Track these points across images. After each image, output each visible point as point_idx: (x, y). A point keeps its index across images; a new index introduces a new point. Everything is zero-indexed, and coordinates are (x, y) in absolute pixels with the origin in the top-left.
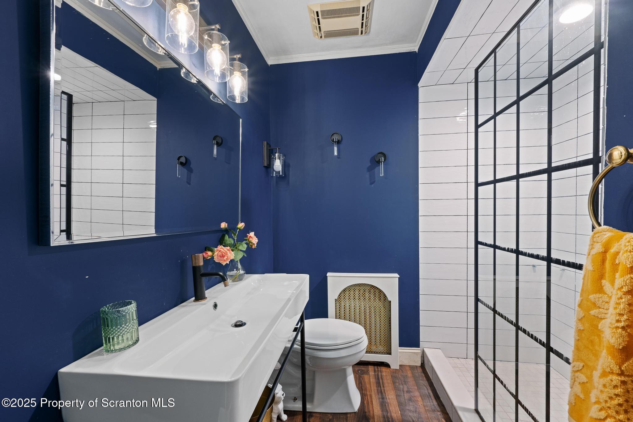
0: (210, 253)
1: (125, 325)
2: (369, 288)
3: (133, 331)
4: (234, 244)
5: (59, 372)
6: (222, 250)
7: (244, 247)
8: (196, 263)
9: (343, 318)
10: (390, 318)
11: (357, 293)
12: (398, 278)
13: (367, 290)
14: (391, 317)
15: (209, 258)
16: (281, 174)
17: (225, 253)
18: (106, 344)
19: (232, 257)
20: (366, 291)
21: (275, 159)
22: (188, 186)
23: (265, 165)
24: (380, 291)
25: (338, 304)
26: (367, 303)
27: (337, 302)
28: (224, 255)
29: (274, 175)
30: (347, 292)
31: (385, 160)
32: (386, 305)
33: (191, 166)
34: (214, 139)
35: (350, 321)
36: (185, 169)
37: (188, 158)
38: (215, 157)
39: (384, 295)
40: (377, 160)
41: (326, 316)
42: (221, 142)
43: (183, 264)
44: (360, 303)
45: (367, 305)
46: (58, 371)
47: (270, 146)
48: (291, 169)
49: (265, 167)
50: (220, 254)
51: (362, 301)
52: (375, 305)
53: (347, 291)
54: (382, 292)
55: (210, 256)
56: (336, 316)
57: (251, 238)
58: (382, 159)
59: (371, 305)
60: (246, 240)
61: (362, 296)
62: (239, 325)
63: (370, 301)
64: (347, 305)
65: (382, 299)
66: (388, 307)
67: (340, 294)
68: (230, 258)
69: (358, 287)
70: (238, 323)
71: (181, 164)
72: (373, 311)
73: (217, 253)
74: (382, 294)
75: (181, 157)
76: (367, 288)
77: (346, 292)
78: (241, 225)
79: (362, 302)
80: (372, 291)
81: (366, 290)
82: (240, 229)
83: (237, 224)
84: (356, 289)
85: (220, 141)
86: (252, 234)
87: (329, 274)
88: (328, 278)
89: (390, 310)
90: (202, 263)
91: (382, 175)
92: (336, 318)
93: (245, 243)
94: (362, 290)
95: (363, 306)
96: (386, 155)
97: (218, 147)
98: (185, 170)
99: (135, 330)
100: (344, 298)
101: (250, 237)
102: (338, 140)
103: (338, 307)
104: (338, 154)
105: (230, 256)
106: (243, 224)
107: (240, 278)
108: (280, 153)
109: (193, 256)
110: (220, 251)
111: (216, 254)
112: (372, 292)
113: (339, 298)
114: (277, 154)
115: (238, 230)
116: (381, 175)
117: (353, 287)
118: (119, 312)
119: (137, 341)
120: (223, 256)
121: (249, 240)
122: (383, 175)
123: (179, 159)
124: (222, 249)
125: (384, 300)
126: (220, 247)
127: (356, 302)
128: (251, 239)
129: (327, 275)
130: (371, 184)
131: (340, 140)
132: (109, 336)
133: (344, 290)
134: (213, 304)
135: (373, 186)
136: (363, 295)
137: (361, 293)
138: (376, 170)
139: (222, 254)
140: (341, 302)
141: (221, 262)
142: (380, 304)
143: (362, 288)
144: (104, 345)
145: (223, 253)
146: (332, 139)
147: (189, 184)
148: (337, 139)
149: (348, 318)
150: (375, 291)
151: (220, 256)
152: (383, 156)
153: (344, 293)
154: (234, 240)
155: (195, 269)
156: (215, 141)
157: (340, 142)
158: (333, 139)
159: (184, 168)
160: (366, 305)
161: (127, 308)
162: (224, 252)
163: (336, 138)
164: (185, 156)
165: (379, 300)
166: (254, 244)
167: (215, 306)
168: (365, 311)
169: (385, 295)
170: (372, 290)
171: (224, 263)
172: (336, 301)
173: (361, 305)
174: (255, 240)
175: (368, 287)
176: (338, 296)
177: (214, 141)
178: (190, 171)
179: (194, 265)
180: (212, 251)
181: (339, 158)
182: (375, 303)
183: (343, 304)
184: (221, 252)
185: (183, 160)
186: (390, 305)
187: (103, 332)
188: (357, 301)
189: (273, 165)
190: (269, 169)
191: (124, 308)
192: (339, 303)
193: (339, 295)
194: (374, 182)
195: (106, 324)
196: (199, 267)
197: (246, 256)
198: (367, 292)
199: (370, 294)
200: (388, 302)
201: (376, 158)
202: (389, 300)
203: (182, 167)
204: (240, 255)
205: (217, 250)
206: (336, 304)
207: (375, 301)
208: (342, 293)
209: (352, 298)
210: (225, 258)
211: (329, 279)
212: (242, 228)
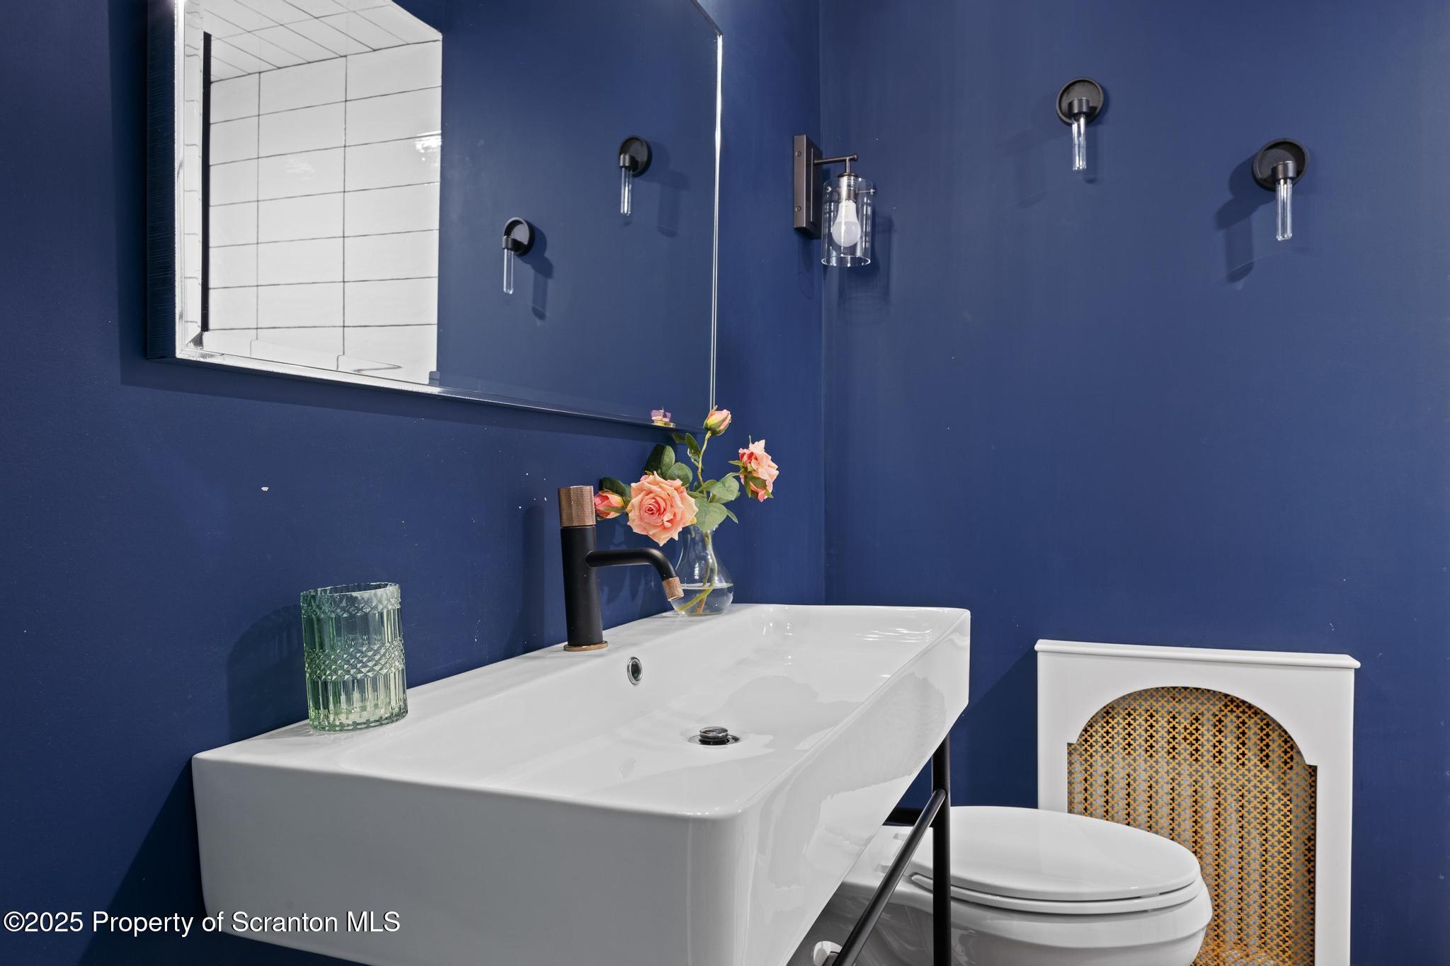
0: (615, 499)
1: (370, 649)
2: (1215, 710)
3: (392, 675)
4: (696, 483)
5: (196, 759)
6: (654, 488)
7: (728, 489)
8: (571, 518)
9: (1101, 811)
10: (1312, 839)
11: (1162, 723)
12: (1352, 675)
13: (1208, 715)
14: (1314, 835)
15: (613, 515)
16: (859, 254)
17: (664, 500)
18: (317, 707)
19: (690, 519)
20: (1202, 719)
21: (838, 202)
22: (539, 322)
23: (799, 226)
24: (1268, 725)
25: (1078, 768)
26: (1208, 772)
27: (1076, 757)
28: (663, 504)
29: (834, 262)
30: (1119, 721)
31: (1299, 172)
32: (1291, 785)
33: (547, 254)
34: (624, 149)
35: (1128, 824)
36: (528, 267)
37: (535, 225)
38: (625, 215)
39: (1286, 742)
40: (1263, 173)
41: (1030, 800)
42: (645, 159)
43: (530, 519)
44: (1174, 769)
45: (1207, 777)
46: (191, 759)
47: (819, 155)
48: (895, 238)
49: (800, 231)
50: (649, 501)
51: (1185, 760)
52: (1243, 781)
53: (1118, 714)
54: (1274, 730)
55: (615, 509)
56: (1071, 803)
57: (753, 461)
58: (1286, 167)
59: (1225, 779)
60: (736, 469)
61: (1185, 739)
62: (713, 739)
63: (1220, 762)
64: (1119, 774)
65: (1273, 757)
66: (1303, 794)
67: (1091, 726)
68: (682, 519)
69: (1168, 702)
70: (711, 735)
71: (517, 247)
72: (1231, 804)
73: (640, 497)
74: (1274, 735)
75: (518, 225)
76: (1209, 710)
77: (1113, 718)
78: (719, 418)
79: (1185, 765)
80: (1230, 721)
81: (1202, 714)
82: (714, 432)
83: (705, 415)
84: (1157, 711)
85: (642, 157)
86: (758, 447)
87: (1041, 645)
88: (1041, 659)
89: (1313, 807)
90: (590, 521)
91: (1285, 234)
92: (1070, 811)
93: (733, 477)
94: (1186, 714)
95: (1186, 781)
96: (1306, 151)
97: (637, 180)
98: (528, 271)
99: (397, 673)
100: (1107, 743)
101: (752, 454)
102: (1094, 109)
103: (1079, 777)
104: (1087, 164)
105: (683, 513)
106: (725, 413)
107: (713, 605)
108: (856, 177)
109: (563, 492)
110: (650, 492)
111: (635, 501)
112: (1232, 727)
113: (1086, 741)
114: (844, 181)
115: (709, 435)
116: (1280, 238)
117: (1146, 700)
118: (353, 600)
119: (402, 712)
120: (659, 510)
121: (746, 469)
122: (1289, 234)
123: (509, 231)
124: (657, 484)
125: (1286, 763)
126: (650, 481)
127: (1157, 762)
128: (753, 465)
129: (1037, 647)
130: (1234, 277)
131: (1100, 106)
132: (323, 677)
133: (1108, 712)
134: (626, 662)
135: (1240, 285)
136: (1191, 734)
137: (1180, 728)
138: (1258, 216)
139: (657, 502)
140: (1091, 756)
141: (651, 533)
142: (1267, 777)
143: (1186, 709)
144: (312, 713)
145: (658, 499)
146: (1065, 105)
147: (541, 316)
148: (1088, 102)
149: (1123, 814)
150: (1244, 723)
151: (650, 510)
152: (1289, 155)
153: (1108, 723)
154: (694, 468)
155: (571, 536)
156: (627, 157)
157: (1097, 116)
158: (1071, 105)
159: (525, 262)
160: (1202, 777)
161: (375, 594)
162: (664, 494)
163: (1080, 101)
164: (530, 221)
165: (1262, 761)
166: (763, 484)
167: (635, 670)
168: (1196, 802)
169: (1287, 739)
170: (1232, 717)
171: (663, 537)
172: (1070, 754)
173: (1179, 774)
174: (767, 470)
175: (1214, 705)
176: (1082, 735)
177: (622, 156)
178: (545, 269)
179: (566, 524)
180: (621, 493)
181: (1090, 181)
182: (1243, 770)
183: (1099, 769)
184: (651, 495)
185: (522, 234)
186: (1313, 785)
187: (307, 665)
188: (1162, 757)
189: (830, 221)
190: (815, 242)
191: (366, 594)
192: (1086, 760)
193: (1086, 730)
194: (1248, 269)
195: (317, 640)
196: (582, 530)
197: (736, 520)
198: (1208, 725)
199: (1220, 731)
200: (1304, 773)
201: (1256, 166)
202: (1309, 760)
203: (519, 261)
204: (717, 517)
205: (641, 490)
206: (1070, 763)
207: (1243, 764)
208: (1096, 722)
209: (1140, 746)
210: (666, 518)
211: (1043, 663)
212: (722, 427)
